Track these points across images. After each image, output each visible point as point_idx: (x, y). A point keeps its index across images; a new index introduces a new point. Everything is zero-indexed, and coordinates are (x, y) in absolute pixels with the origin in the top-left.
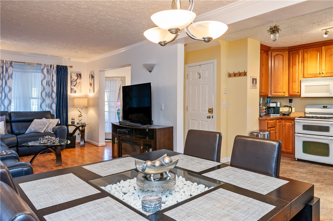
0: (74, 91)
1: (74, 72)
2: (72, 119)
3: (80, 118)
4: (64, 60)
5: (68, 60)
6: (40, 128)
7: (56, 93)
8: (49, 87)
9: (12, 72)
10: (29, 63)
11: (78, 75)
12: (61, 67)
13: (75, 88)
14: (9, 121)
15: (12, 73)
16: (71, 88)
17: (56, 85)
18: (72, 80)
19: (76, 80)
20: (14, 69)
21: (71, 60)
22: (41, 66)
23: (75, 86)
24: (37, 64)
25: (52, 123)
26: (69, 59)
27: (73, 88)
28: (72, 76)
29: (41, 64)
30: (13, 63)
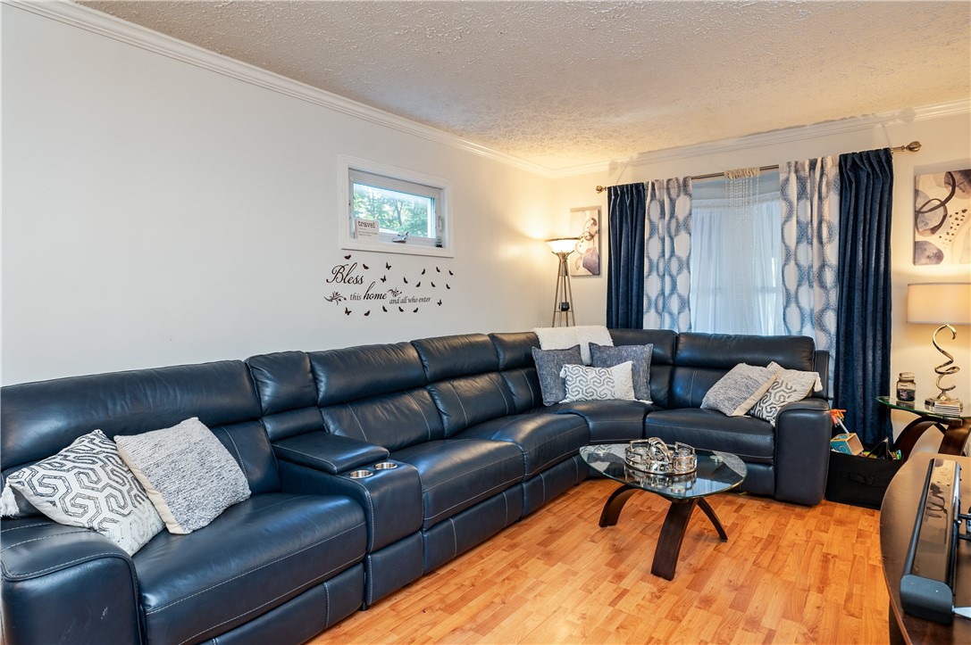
0: (930, 252)
1: (931, 170)
2: (900, 381)
3: (946, 381)
4: (879, 125)
5: (899, 122)
6: (730, 399)
7: (836, 269)
8: (810, 248)
9: (687, 212)
10: (738, 171)
11: (957, 177)
12: (857, 160)
13: (935, 241)
14: (671, 361)
15: (690, 214)
16: (916, 243)
17: (837, 237)
18: (919, 206)
19: (943, 204)
20: (695, 202)
21: (918, 118)
22: (778, 174)
23: (934, 230)
24: (762, 169)
25: (783, 388)
26: (908, 117)
27: (926, 243)
28: (920, 188)
29: (777, 167)
30: (690, 183)
